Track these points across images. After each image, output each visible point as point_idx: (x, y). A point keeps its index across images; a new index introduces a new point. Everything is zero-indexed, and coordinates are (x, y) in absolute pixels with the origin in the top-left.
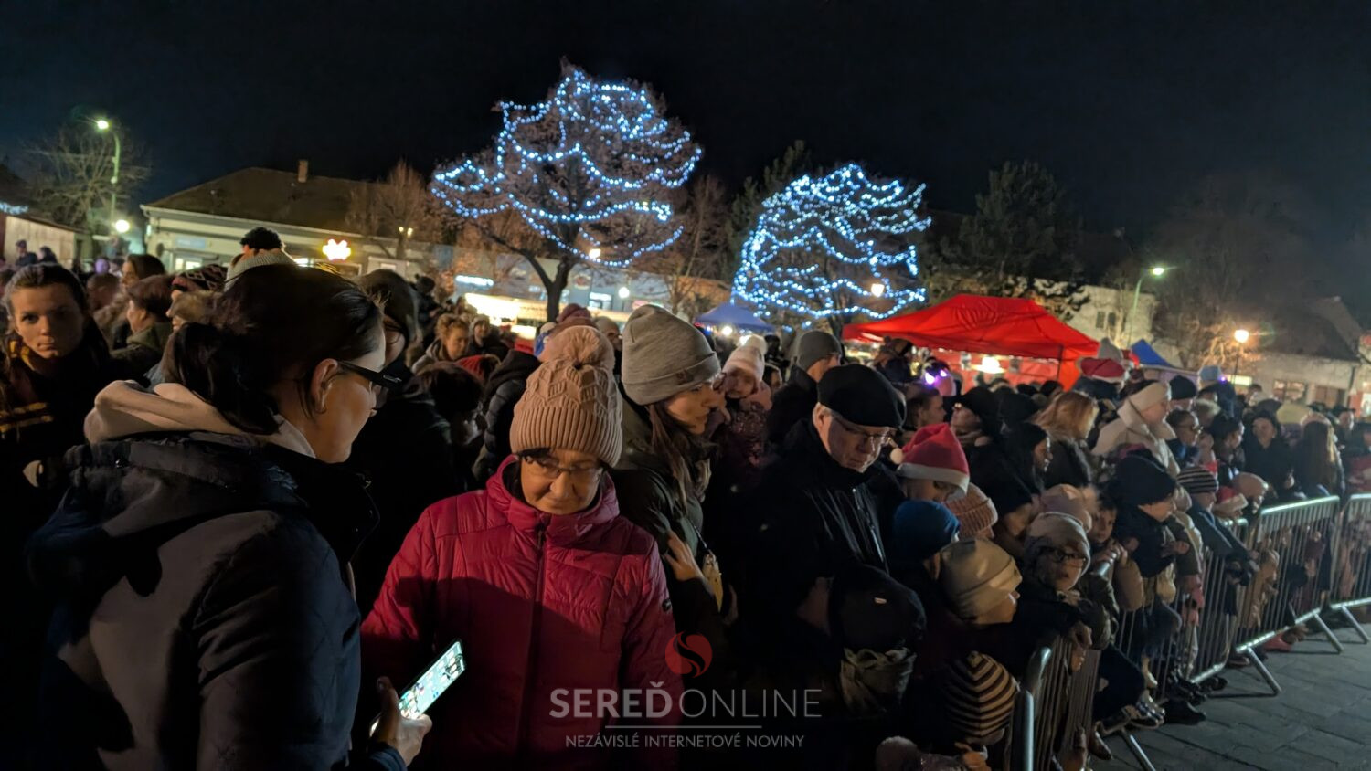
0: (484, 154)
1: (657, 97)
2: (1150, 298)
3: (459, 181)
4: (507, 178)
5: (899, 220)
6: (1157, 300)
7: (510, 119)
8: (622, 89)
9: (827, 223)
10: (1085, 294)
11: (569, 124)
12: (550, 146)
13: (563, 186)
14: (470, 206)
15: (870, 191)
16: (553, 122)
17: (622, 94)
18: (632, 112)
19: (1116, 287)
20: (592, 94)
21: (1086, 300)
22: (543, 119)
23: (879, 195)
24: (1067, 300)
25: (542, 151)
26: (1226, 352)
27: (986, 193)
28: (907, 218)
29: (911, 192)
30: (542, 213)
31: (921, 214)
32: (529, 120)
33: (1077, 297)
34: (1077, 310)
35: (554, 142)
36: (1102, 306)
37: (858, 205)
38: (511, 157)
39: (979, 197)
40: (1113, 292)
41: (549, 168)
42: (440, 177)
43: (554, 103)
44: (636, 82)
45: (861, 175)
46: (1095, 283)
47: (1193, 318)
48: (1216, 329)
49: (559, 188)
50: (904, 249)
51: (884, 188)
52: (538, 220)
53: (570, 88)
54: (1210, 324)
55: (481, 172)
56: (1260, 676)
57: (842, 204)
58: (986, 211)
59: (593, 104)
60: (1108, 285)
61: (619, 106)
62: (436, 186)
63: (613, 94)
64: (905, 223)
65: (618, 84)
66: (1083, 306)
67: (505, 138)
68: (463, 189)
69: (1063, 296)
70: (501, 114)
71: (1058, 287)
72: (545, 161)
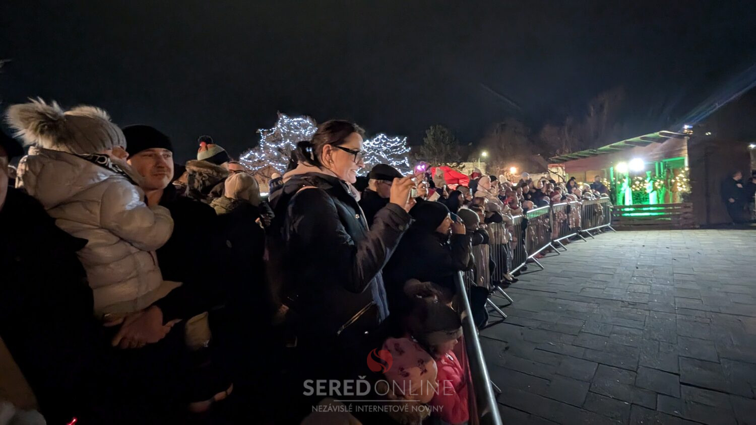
0: (256, 148)
1: (313, 120)
2: (484, 163)
3: (249, 159)
4: (266, 155)
5: (400, 150)
6: (486, 163)
7: (263, 135)
8: (300, 119)
9: (377, 154)
10: (463, 165)
11: (284, 134)
12: (279, 142)
13: (286, 155)
14: (254, 167)
15: (389, 142)
16: (278, 134)
17: (301, 121)
18: (305, 126)
19: (473, 162)
20: (290, 123)
21: (464, 167)
22: (274, 133)
23: (393, 142)
24: (458, 167)
25: (277, 144)
26: (509, 176)
27: (426, 137)
28: (403, 149)
29: (402, 140)
30: (280, 165)
31: (407, 147)
32: (270, 134)
33: (461, 166)
34: (462, 170)
35: (280, 141)
36: (469, 168)
37: (386, 147)
38: (266, 148)
39: (424, 139)
40: (472, 163)
41: (279, 150)
42: (242, 158)
43: (277, 127)
44: (305, 116)
45: (385, 137)
46: (465, 161)
47: (497, 167)
48: (505, 169)
49: (285, 156)
50: (404, 159)
51: (394, 140)
52: (279, 167)
53: (282, 121)
54: (503, 168)
55: (256, 154)
56: (537, 265)
57: (381, 147)
58: (427, 143)
59: (291, 126)
60: (470, 162)
61: (300, 125)
62: (241, 162)
63: (297, 121)
64: (402, 150)
65: (299, 118)
66: (463, 169)
67: (263, 142)
68: (251, 161)
69: (457, 166)
70: (260, 134)
71: (454, 164)
72: (278, 147)
